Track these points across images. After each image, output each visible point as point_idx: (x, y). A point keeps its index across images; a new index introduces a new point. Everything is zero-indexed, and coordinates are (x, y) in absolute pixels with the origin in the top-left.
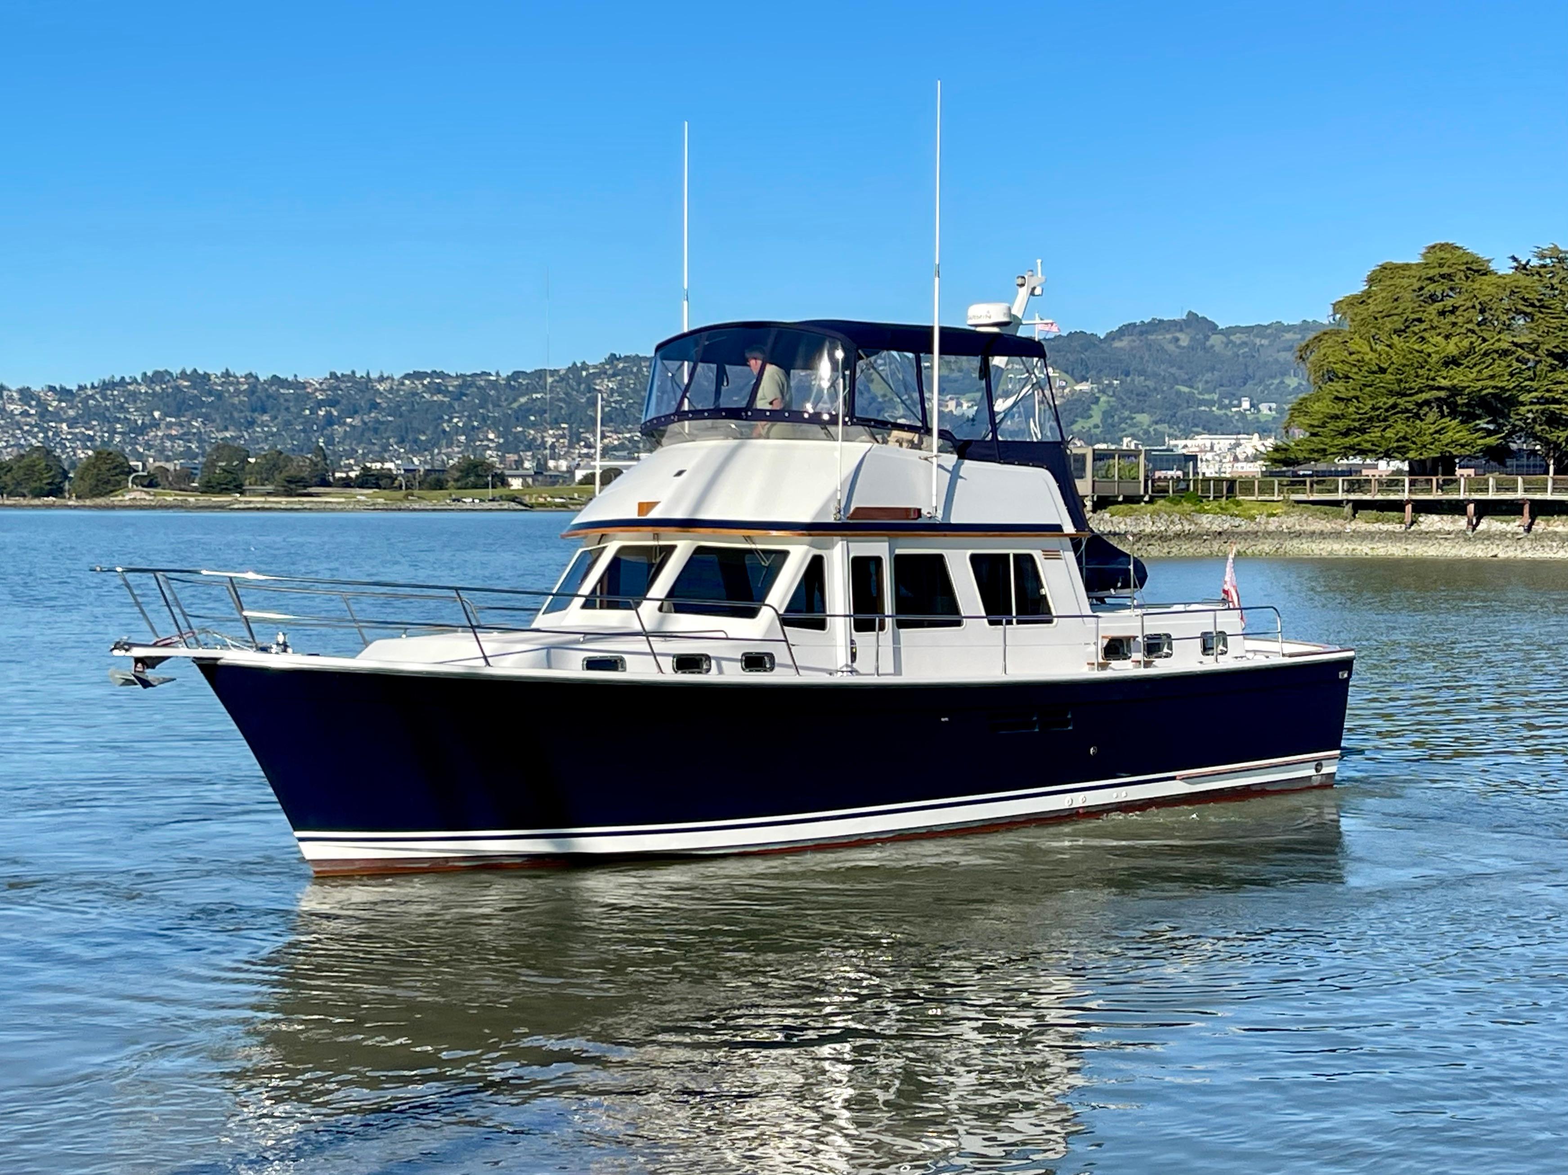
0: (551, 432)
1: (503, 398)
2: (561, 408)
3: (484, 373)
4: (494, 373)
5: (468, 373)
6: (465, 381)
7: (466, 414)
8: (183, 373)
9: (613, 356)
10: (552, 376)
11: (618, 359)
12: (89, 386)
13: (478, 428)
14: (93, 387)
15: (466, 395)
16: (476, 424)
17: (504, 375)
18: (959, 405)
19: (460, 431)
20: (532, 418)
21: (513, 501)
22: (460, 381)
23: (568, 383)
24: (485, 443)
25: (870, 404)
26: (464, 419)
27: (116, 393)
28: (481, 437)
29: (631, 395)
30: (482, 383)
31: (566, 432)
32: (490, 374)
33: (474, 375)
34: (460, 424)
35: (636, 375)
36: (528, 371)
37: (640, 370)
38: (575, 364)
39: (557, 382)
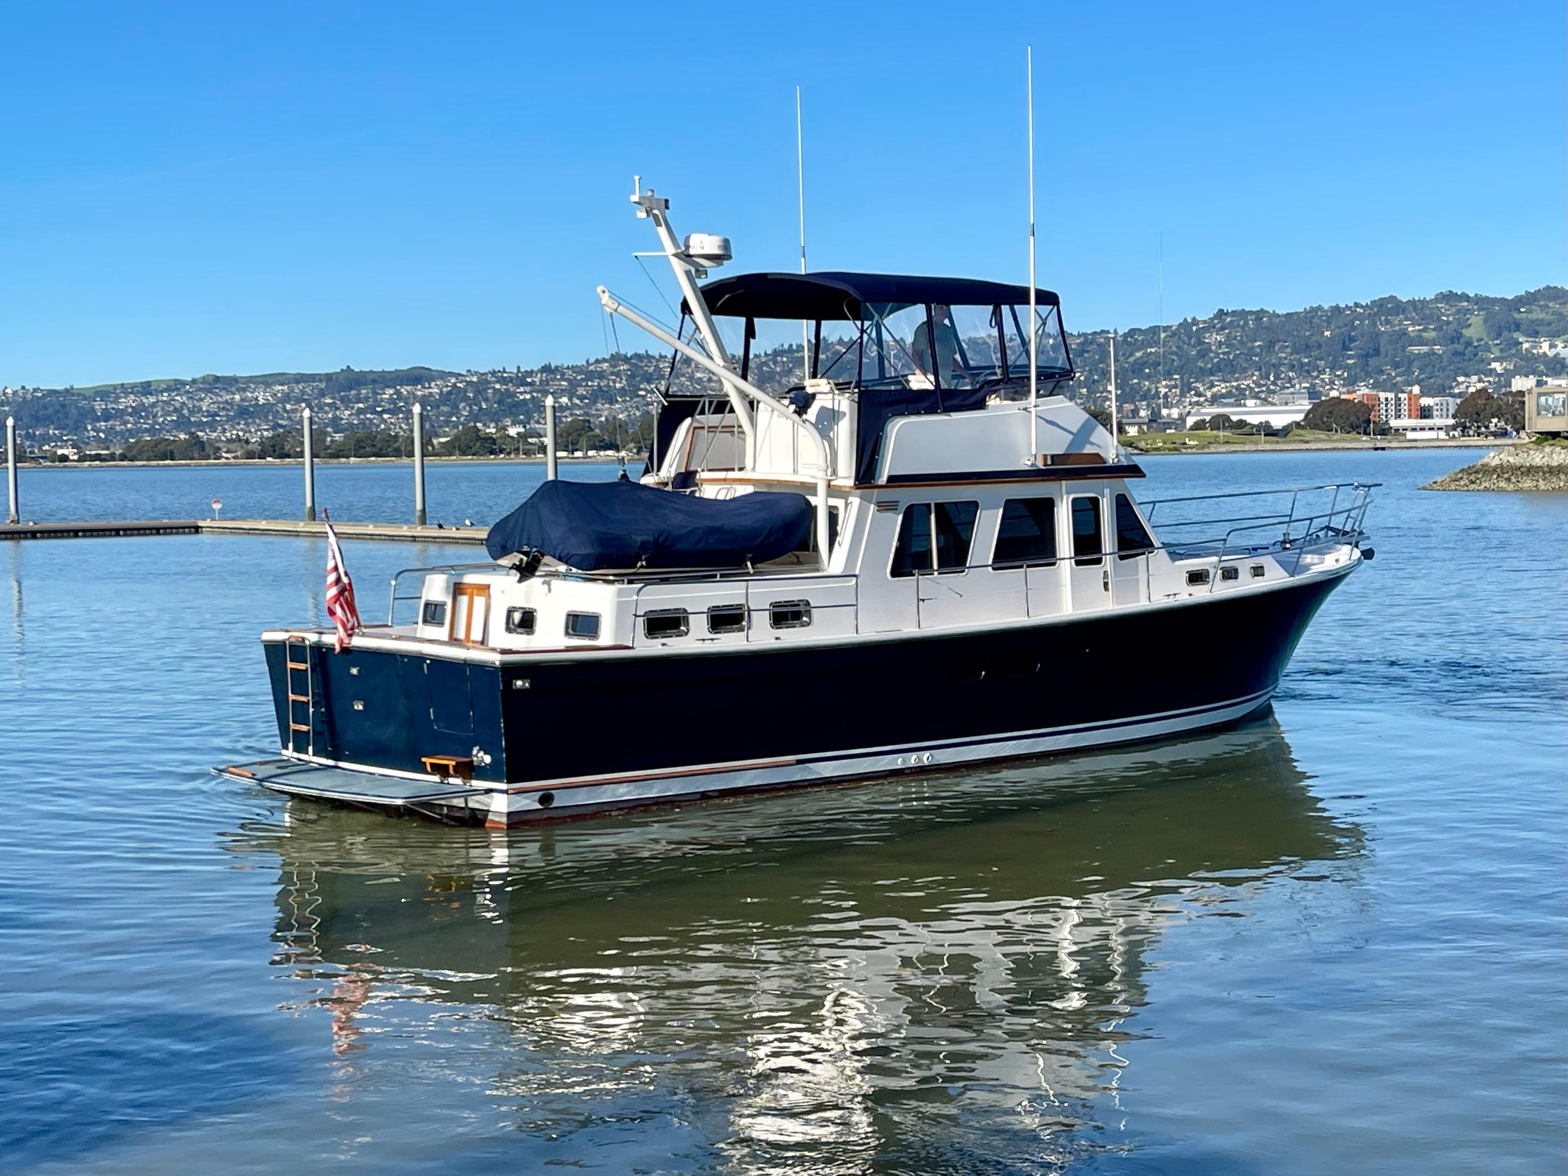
0: (1164, 383)
1: (1121, 354)
2: (1174, 360)
3: (1103, 331)
4: (1112, 331)
5: (1089, 332)
6: (1086, 339)
7: (1087, 368)
8: (841, 340)
9: (1221, 311)
10: (1165, 331)
11: (1227, 314)
12: (763, 355)
13: (1098, 381)
14: (766, 354)
15: (1087, 352)
16: (1096, 377)
17: (1121, 332)
18: (1552, 346)
19: (1082, 384)
20: (1147, 371)
21: (1130, 446)
22: (1082, 339)
23: (1179, 338)
24: (1105, 394)
25: (1466, 348)
26: (1085, 373)
27: (785, 359)
28: (1101, 389)
29: (1238, 346)
30: (1102, 340)
31: (1178, 382)
32: (1108, 332)
33: (1095, 333)
34: (1082, 378)
35: (1243, 328)
36: (1143, 328)
37: (1246, 323)
38: (1185, 320)
39: (1171, 337)
